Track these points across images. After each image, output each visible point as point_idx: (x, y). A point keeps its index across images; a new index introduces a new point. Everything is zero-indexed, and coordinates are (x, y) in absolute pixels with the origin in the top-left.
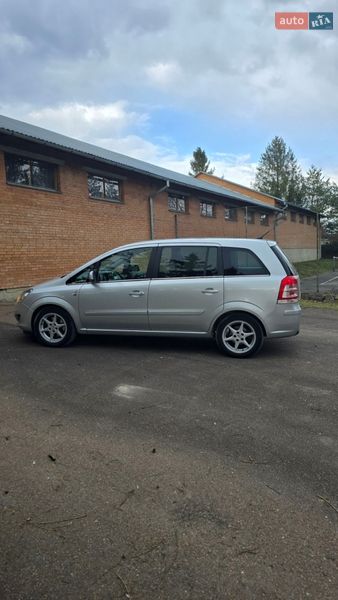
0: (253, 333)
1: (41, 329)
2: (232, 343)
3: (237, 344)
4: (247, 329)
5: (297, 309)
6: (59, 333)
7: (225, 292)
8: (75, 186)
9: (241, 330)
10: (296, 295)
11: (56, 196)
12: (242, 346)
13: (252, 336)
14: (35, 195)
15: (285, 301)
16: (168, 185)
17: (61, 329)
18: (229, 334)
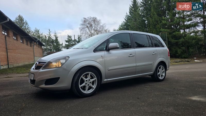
0: (164, 70)
3: (161, 75)
6: (92, 85)
9: (161, 69)
16: (8, 20)
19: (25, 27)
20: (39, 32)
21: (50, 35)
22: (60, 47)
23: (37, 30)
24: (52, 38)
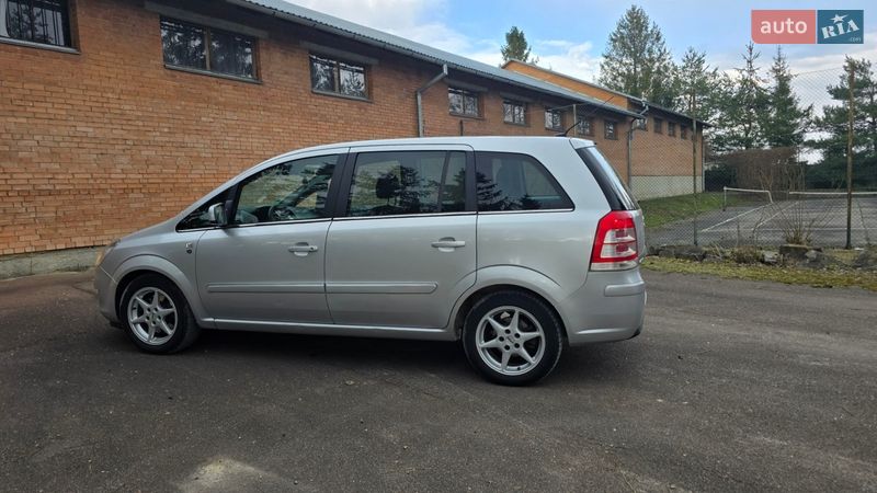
0: (540, 333)
1: (133, 317)
2: (496, 353)
3: (506, 356)
4: (526, 325)
5: (634, 281)
6: (164, 325)
7: (479, 245)
8: (286, 73)
9: (514, 327)
10: (631, 251)
11: (254, 89)
12: (516, 360)
13: (538, 339)
14: (217, 87)
15: (610, 266)
16: (445, 71)
17: (169, 319)
18: (490, 333)
19: (650, 52)
20: (704, 66)
21: (751, 71)
22: (797, 125)
23: (695, 56)
24: (760, 84)
